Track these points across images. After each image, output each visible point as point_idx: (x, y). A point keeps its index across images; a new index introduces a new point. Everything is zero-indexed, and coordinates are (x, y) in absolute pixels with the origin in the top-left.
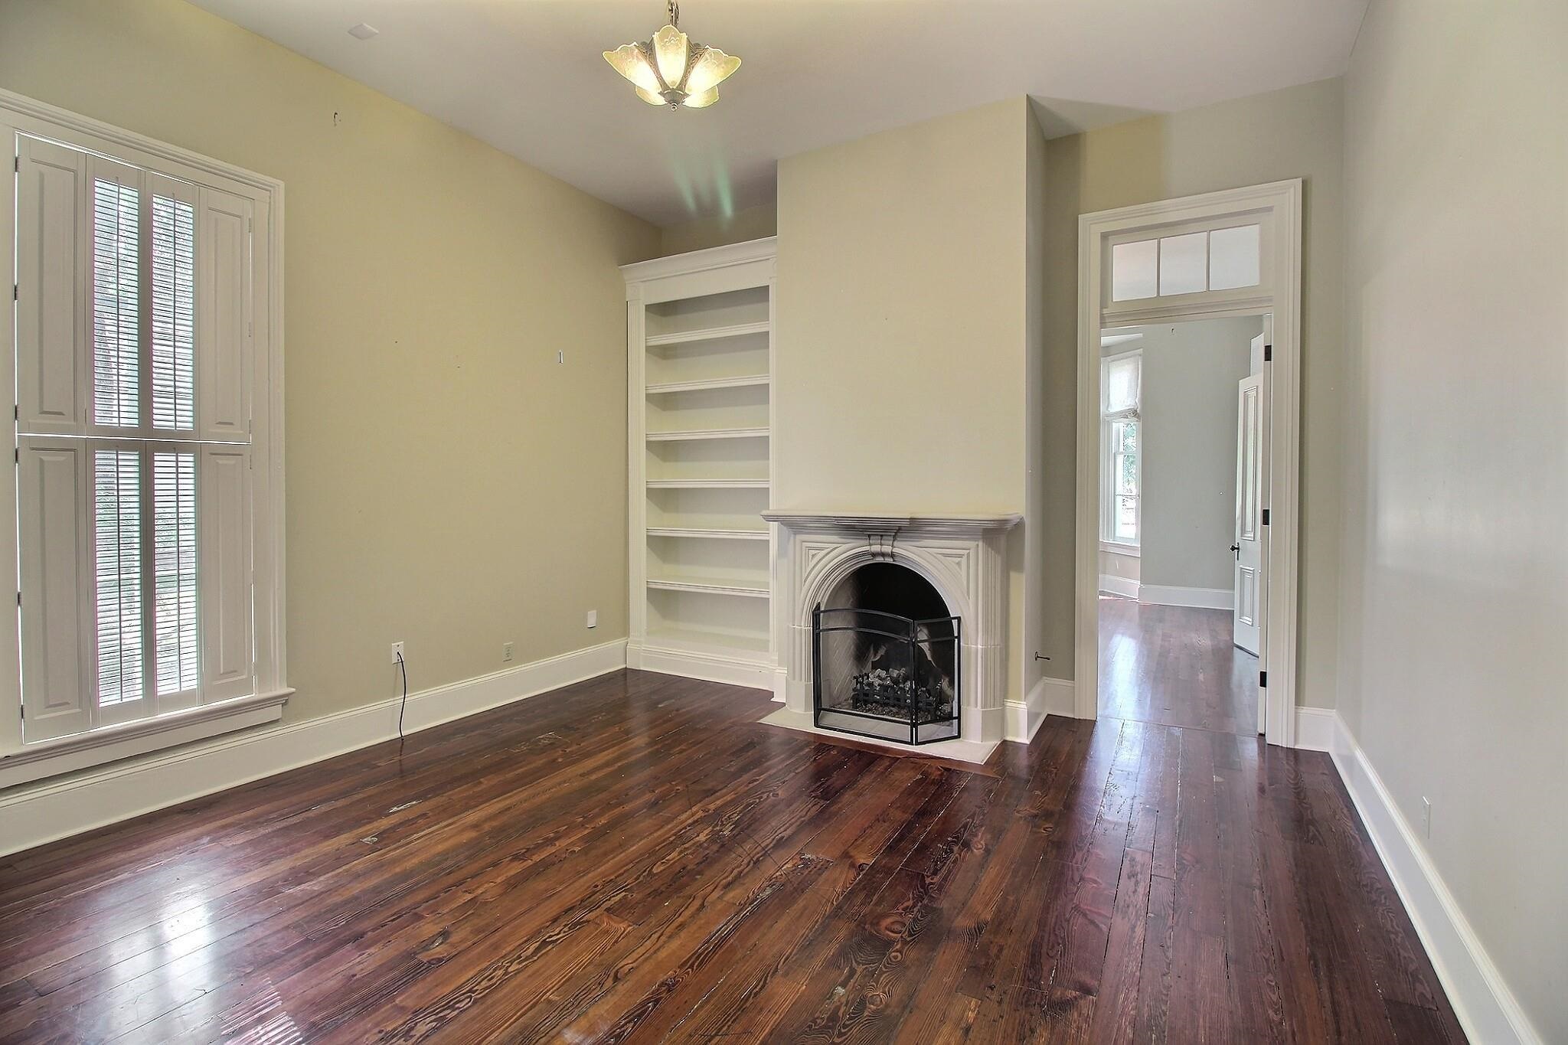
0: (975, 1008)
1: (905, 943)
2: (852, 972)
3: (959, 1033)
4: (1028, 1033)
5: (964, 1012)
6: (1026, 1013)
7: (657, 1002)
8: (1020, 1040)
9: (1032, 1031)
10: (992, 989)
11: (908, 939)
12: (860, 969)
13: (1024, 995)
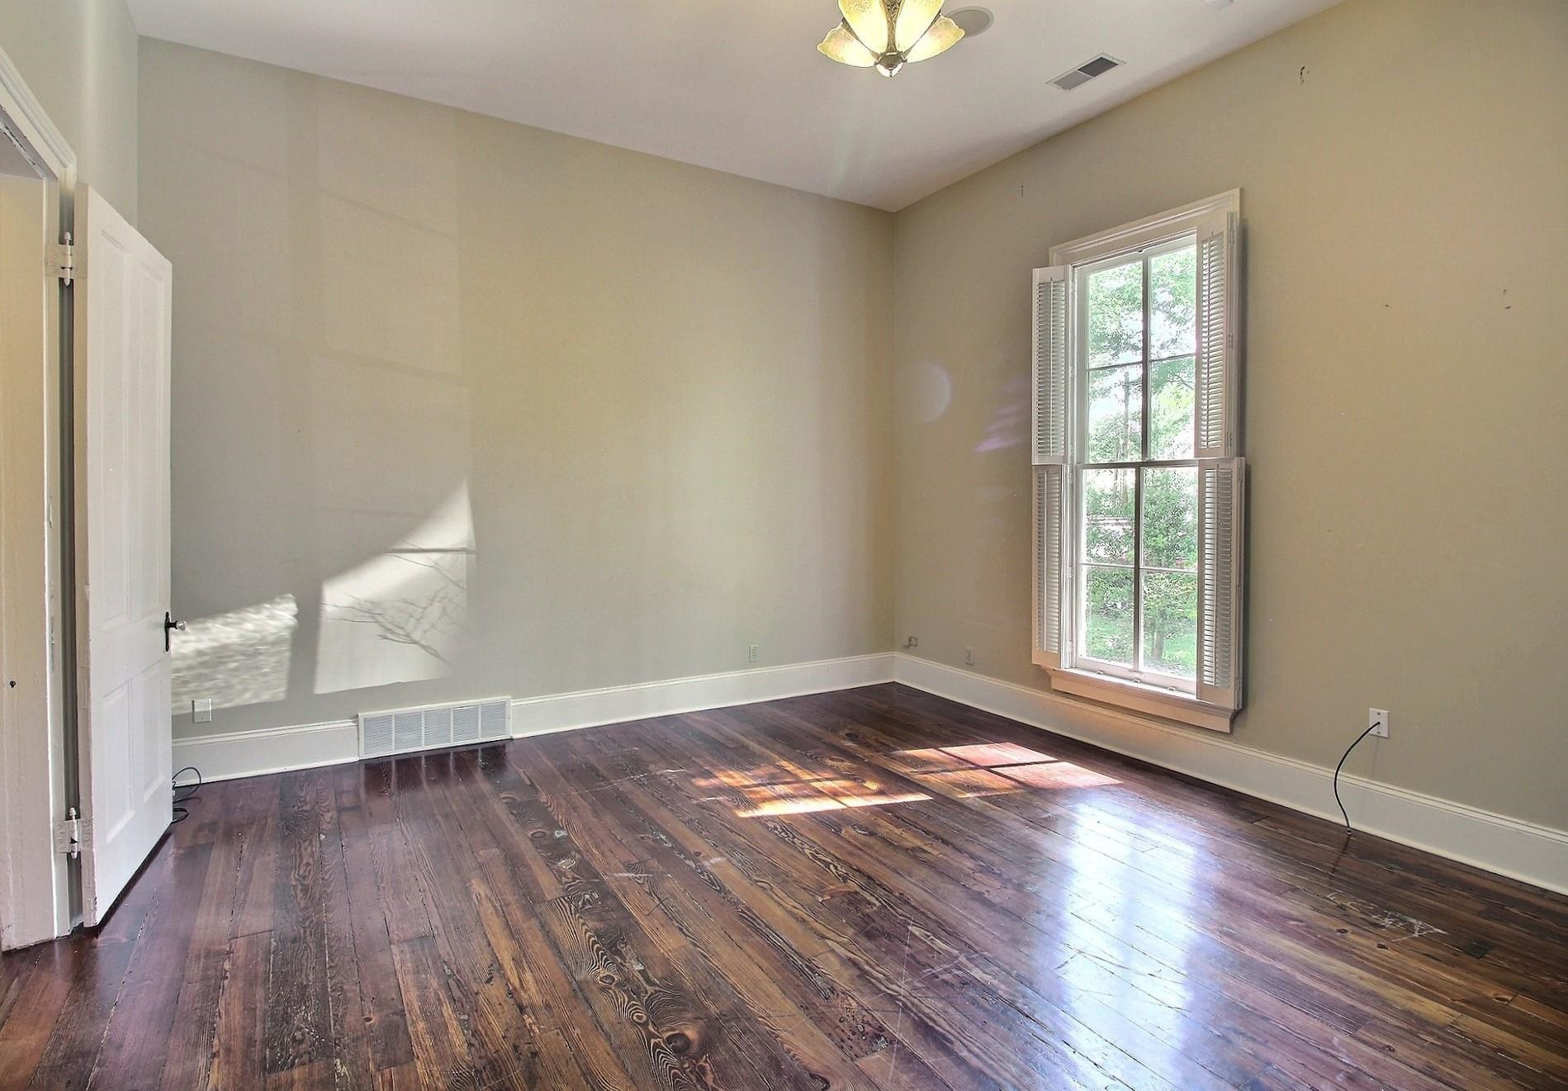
0: (531, 1027)
1: (651, 1036)
2: (652, 984)
3: (525, 1003)
4: (473, 1041)
5: (536, 1018)
6: (486, 1055)
7: (720, 891)
8: (476, 1031)
9: (470, 1045)
10: (532, 1053)
11: (653, 1041)
12: (650, 989)
13: (501, 1070)
